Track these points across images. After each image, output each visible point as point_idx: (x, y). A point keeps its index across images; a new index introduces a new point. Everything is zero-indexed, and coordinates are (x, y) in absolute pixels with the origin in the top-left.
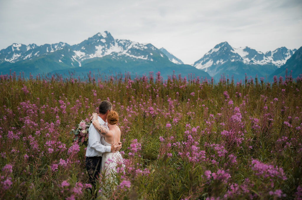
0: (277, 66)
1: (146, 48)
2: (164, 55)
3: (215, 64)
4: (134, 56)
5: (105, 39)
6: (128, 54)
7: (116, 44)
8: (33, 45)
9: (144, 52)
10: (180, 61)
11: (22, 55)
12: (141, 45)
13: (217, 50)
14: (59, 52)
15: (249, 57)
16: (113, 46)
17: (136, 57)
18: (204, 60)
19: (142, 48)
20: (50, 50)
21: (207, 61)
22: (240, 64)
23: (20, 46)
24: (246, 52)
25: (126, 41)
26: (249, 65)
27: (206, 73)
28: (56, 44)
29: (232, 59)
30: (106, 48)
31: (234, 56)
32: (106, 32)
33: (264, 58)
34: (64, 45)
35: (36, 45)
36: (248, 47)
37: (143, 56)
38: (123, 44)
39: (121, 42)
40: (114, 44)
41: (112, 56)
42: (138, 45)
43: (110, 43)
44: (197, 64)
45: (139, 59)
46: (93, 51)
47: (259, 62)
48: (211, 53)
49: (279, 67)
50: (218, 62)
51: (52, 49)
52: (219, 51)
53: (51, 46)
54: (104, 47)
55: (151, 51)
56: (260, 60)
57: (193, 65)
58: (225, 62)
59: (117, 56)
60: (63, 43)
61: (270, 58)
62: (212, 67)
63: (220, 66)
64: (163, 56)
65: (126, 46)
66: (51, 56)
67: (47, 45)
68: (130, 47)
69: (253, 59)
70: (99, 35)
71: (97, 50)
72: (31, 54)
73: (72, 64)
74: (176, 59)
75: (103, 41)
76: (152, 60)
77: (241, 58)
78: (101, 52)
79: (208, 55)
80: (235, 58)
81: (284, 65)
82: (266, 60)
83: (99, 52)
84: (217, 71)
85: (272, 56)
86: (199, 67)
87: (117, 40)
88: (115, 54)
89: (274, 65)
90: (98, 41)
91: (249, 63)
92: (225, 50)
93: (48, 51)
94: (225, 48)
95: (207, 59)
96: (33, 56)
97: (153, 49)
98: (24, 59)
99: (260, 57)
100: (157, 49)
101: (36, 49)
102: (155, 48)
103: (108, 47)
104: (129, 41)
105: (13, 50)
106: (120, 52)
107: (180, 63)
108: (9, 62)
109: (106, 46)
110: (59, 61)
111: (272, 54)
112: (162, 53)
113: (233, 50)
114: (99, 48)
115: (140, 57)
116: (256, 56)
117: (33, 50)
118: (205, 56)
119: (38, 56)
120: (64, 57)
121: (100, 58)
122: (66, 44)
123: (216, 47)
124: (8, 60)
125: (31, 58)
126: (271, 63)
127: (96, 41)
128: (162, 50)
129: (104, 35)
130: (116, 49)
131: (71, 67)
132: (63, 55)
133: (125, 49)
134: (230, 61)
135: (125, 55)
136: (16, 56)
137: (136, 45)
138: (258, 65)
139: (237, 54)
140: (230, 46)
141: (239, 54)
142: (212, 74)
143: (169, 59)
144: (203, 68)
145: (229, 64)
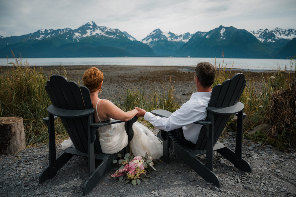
0: (184, 43)
1: (115, 31)
2: (125, 35)
3: (153, 41)
4: (108, 36)
5: (92, 26)
6: (105, 35)
7: (98, 29)
8: (51, 30)
9: (114, 34)
11: (45, 35)
12: (112, 30)
13: (154, 33)
14: (66, 34)
15: (171, 37)
16: (96, 30)
18: (147, 38)
19: (113, 31)
20: (61, 32)
21: (149, 39)
22: (166, 41)
23: (44, 30)
24: (169, 34)
25: (104, 27)
27: (148, 45)
28: (65, 29)
29: (162, 38)
30: (93, 31)
31: (163, 37)
32: (92, 22)
33: (179, 38)
34: (69, 30)
35: (53, 30)
36: (171, 32)
37: (113, 36)
38: (102, 29)
39: (101, 28)
40: (97, 29)
41: (96, 35)
42: (111, 29)
43: (95, 29)
44: (144, 41)
45: (111, 37)
46: (85, 33)
47: (176, 40)
48: (151, 34)
49: (185, 42)
50: (154, 40)
51: (62, 32)
53: (62, 30)
54: (91, 30)
57: (141, 41)
58: (158, 39)
59: (98, 36)
60: (68, 28)
61: (181, 38)
62: (152, 42)
63: (156, 42)
65: (104, 30)
66: (62, 36)
67: (59, 30)
68: (106, 31)
69: (173, 38)
70: (89, 24)
71: (87, 32)
72: (50, 35)
73: (73, 40)
74: (133, 38)
75: (91, 27)
76: (118, 38)
77: (167, 38)
78: (90, 33)
79: (149, 36)
80: (164, 38)
81: (188, 42)
82: (179, 39)
83: (88, 34)
84: (154, 45)
85: (182, 37)
86: (144, 42)
87: (99, 26)
88: (97, 34)
89: (183, 42)
90: (88, 27)
91: (170, 41)
92: (158, 33)
93: (59, 33)
94: (159, 32)
96: (51, 36)
97: (119, 32)
98: (47, 38)
99: (176, 37)
100: (121, 32)
102: (120, 31)
103: (94, 31)
104: (105, 27)
105: (40, 32)
106: (100, 34)
107: (134, 40)
108: (38, 40)
109: (93, 30)
110: (65, 39)
111: (183, 36)
112: (124, 34)
113: (163, 33)
114: (89, 31)
115: (111, 36)
116: (174, 37)
117: (51, 32)
118: (148, 36)
119: (54, 36)
120: (69, 37)
121: (89, 37)
122: (70, 29)
123: (154, 31)
124: (37, 39)
125: (50, 37)
126: (182, 41)
127: (87, 27)
128: (124, 33)
129: (92, 24)
130: (98, 31)
131: (73, 42)
132: (68, 35)
133: (103, 31)
134: (161, 39)
135: (103, 35)
136: (42, 36)
137: (109, 29)
138: (176, 42)
139: (164, 36)
140: (161, 31)
141: (166, 35)
142: (151, 46)
143: (128, 38)
144: (147, 43)
145: (160, 41)
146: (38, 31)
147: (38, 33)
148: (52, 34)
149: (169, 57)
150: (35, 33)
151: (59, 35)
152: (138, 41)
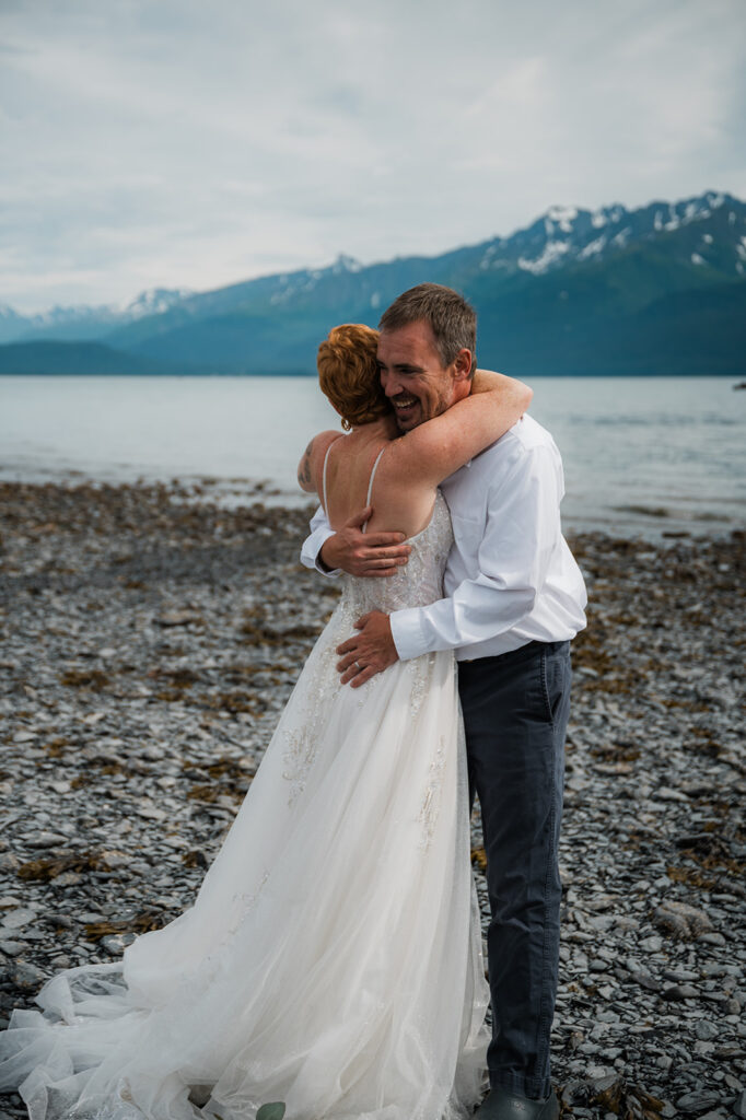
146: (539, 225)
147: (534, 237)
148: (613, 235)
150: (520, 234)
151: (651, 237)
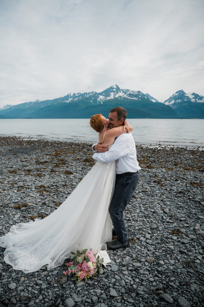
1: (137, 93)
3: (176, 102)
4: (130, 98)
5: (116, 89)
6: (127, 97)
7: (121, 91)
8: (79, 93)
9: (136, 96)
10: (156, 100)
11: (73, 98)
13: (177, 94)
14: (91, 97)
15: (195, 98)
16: (120, 93)
17: (131, 98)
18: (170, 100)
19: (135, 93)
20: (87, 95)
21: (171, 100)
22: (189, 101)
23: (73, 94)
24: (193, 96)
25: (127, 90)
26: (194, 103)
27: (170, 107)
28: (91, 93)
29: (185, 99)
31: (186, 98)
32: (116, 85)
34: (94, 93)
35: (80, 93)
36: (194, 93)
37: (135, 98)
38: (125, 92)
39: (124, 90)
40: (120, 92)
41: (119, 98)
42: (133, 92)
43: (118, 91)
44: (166, 102)
45: (133, 99)
46: (109, 95)
47: (200, 101)
48: (174, 96)
50: (177, 101)
51: (88, 95)
52: (178, 95)
54: (115, 93)
55: (140, 95)
56: (201, 100)
57: (163, 103)
58: (181, 101)
59: (121, 98)
60: (94, 92)
62: (174, 104)
63: (179, 103)
64: (147, 97)
65: (127, 92)
66: (87, 99)
67: (85, 93)
68: (128, 93)
69: (197, 99)
70: (112, 87)
71: (111, 95)
73: (98, 102)
74: (155, 99)
75: (114, 90)
76: (140, 100)
77: (190, 99)
78: (113, 96)
79: (172, 97)
83: (112, 96)
84: (177, 106)
86: (167, 104)
87: (122, 89)
88: (120, 97)
90: (112, 90)
94: (182, 93)
95: (171, 99)
97: (141, 94)
98: (74, 100)
99: (201, 98)
100: (143, 94)
101: (80, 95)
102: (142, 93)
103: (117, 93)
104: (128, 90)
105: (70, 96)
106: (123, 96)
107: (156, 102)
108: (67, 102)
109: (116, 92)
110: (90, 101)
112: (146, 96)
113: (186, 94)
114: (112, 94)
115: (133, 98)
116: (198, 98)
118: (170, 98)
119: (81, 99)
120: (94, 99)
121: (112, 99)
122: (96, 92)
123: (177, 93)
125: (77, 100)
127: (111, 90)
128: (147, 95)
129: (115, 87)
130: (121, 94)
131: (97, 104)
132: (93, 98)
133: (126, 94)
134: (184, 100)
135: (125, 97)
136: (70, 99)
137: (132, 92)
138: (200, 103)
139: (188, 97)
140: (184, 92)
141: (189, 97)
142: (174, 108)
143: (150, 100)
144: (169, 104)
145: (183, 102)
146: (68, 95)
147: (67, 97)
148: (79, 97)
149: (193, 118)
150: (65, 97)
151: (85, 98)
152: (160, 103)
